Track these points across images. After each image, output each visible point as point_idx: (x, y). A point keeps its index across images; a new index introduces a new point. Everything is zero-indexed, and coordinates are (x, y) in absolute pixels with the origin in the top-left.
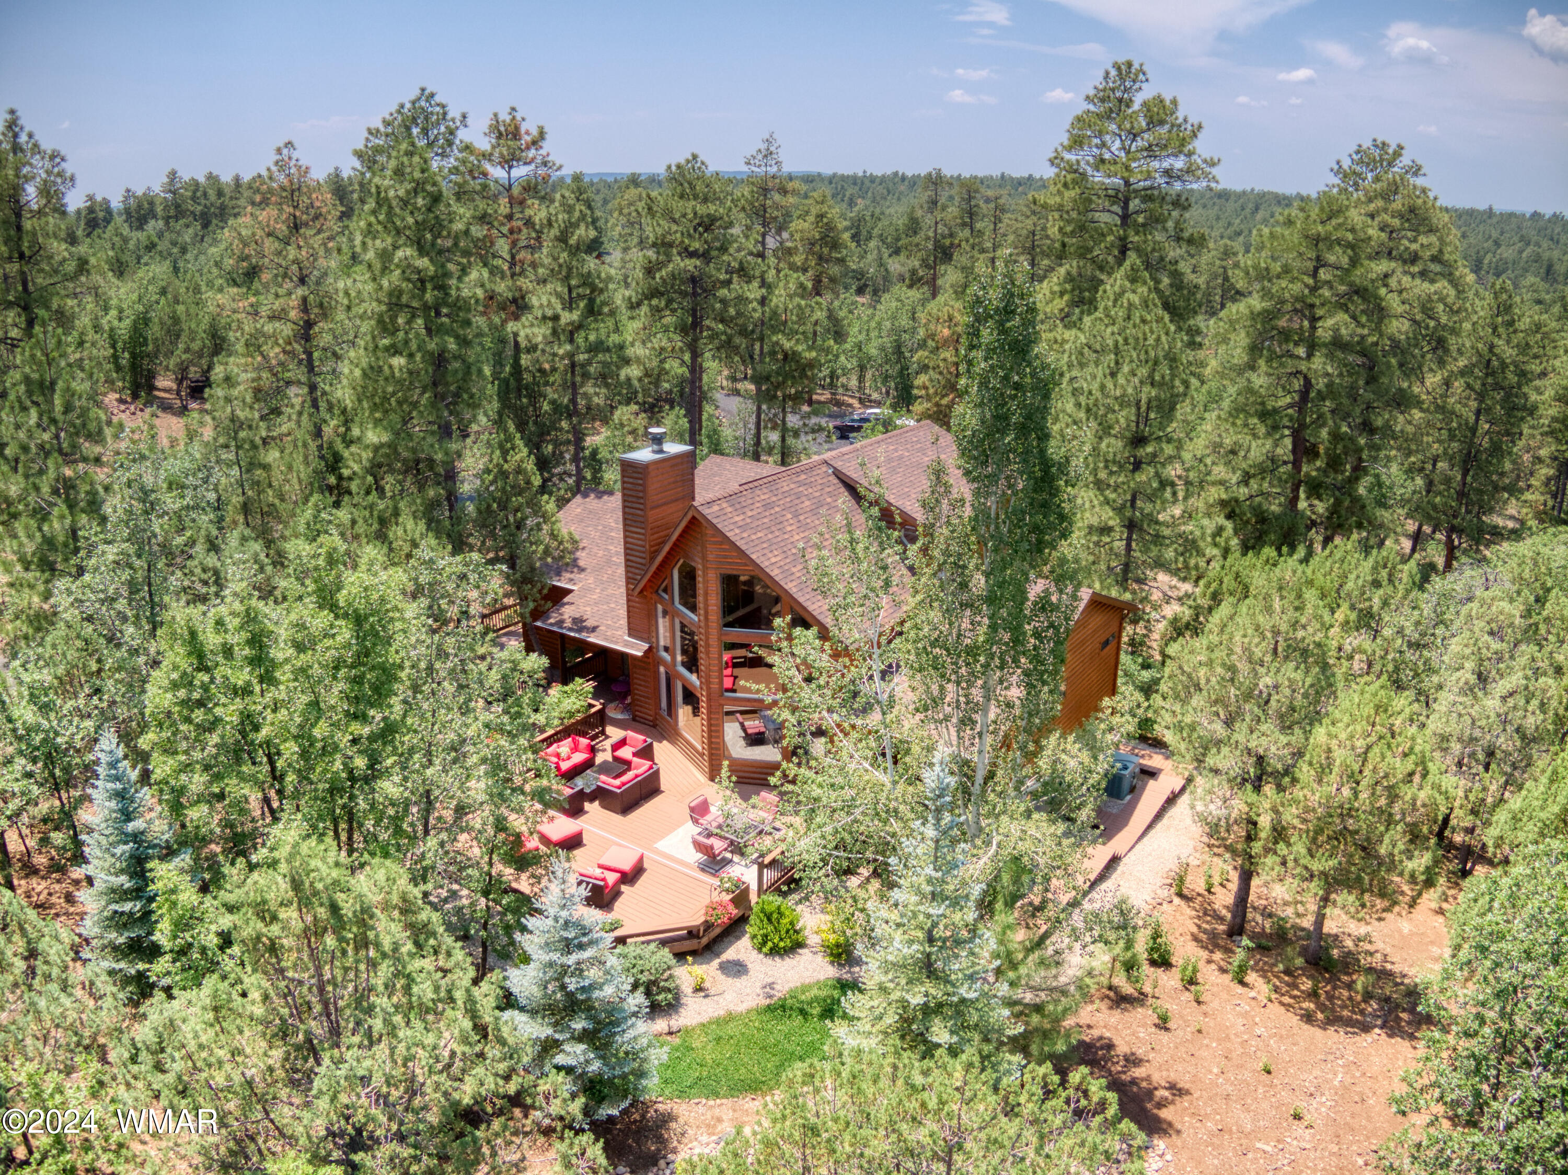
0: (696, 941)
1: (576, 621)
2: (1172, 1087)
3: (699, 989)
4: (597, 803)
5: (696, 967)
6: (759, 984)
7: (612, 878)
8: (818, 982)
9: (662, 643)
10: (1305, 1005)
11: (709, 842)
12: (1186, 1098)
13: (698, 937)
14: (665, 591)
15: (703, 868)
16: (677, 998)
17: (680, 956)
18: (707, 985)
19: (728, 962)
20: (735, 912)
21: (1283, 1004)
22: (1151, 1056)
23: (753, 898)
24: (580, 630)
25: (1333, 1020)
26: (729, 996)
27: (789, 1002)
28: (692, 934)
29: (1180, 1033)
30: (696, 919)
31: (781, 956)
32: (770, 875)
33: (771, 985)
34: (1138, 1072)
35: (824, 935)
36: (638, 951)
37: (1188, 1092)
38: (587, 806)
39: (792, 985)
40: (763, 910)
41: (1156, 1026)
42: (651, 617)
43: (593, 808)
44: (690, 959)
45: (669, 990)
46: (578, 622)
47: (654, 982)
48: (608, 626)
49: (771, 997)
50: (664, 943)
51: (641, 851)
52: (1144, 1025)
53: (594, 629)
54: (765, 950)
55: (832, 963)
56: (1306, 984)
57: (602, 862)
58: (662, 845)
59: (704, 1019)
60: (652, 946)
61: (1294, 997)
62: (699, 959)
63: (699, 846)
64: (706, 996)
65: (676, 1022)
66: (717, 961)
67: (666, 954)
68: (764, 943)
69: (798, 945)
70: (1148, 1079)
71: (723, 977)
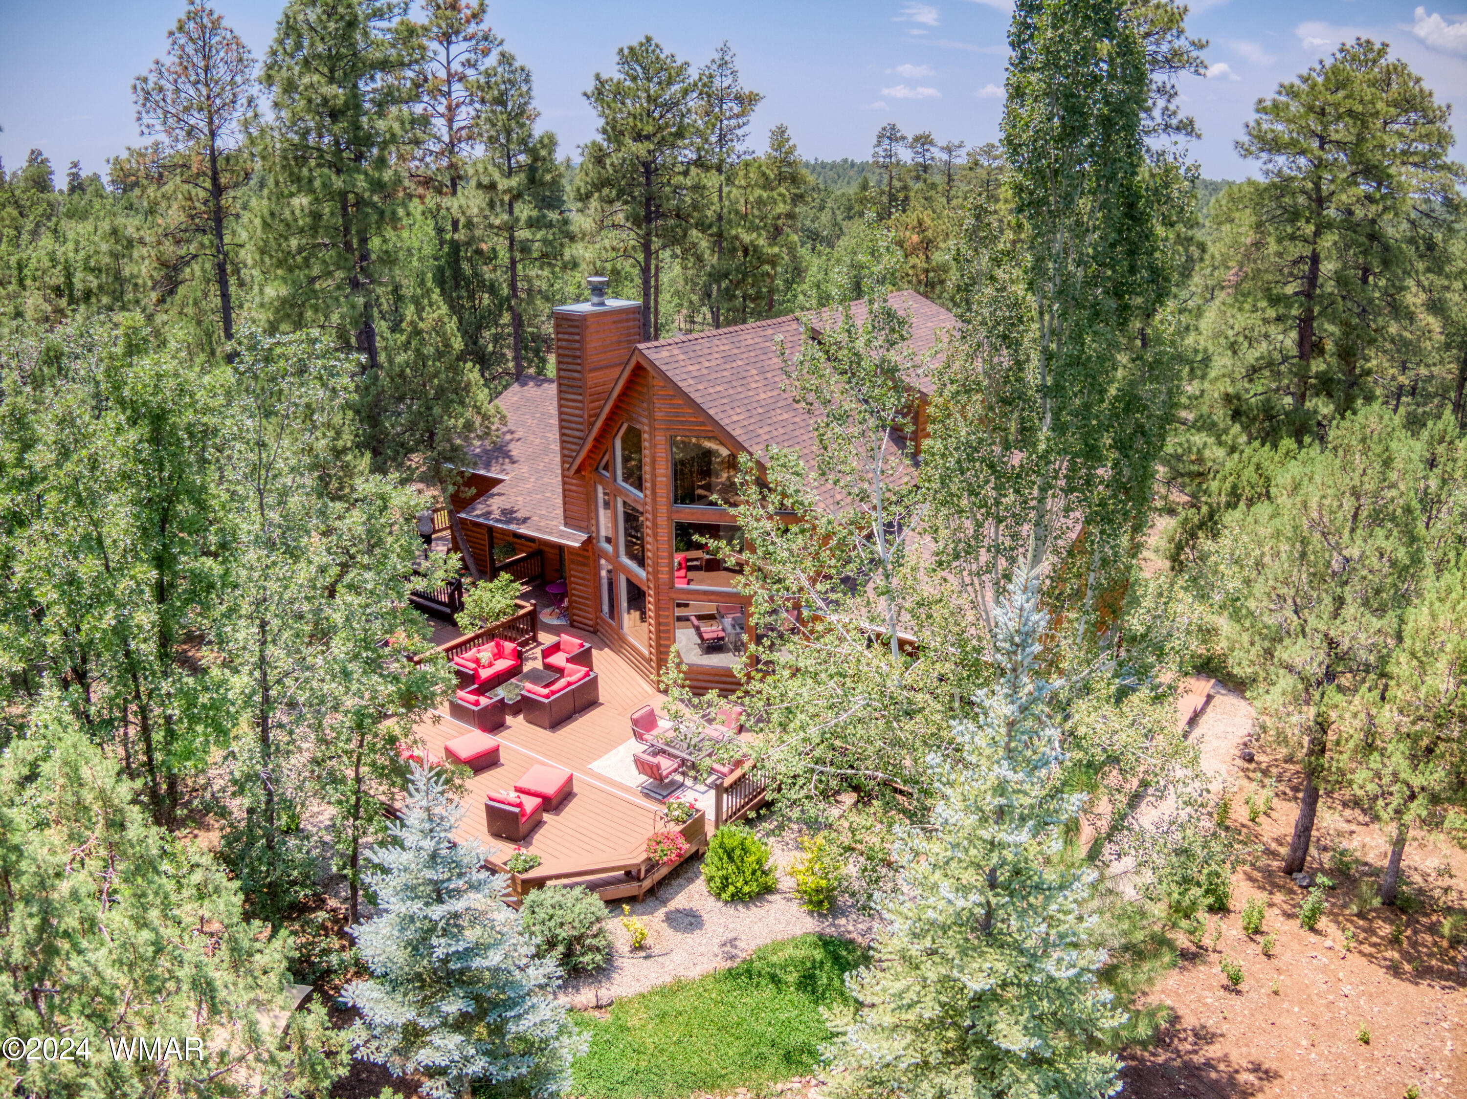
0: (635, 884)
1: (504, 512)
2: (1256, 1068)
3: (639, 947)
4: (521, 717)
5: (634, 919)
6: (717, 941)
7: (530, 803)
8: (794, 938)
9: (603, 533)
10: (1389, 954)
11: (655, 760)
12: (1275, 1082)
13: (639, 880)
14: (606, 468)
15: (648, 792)
16: (609, 958)
17: (614, 904)
18: (649, 942)
19: (678, 911)
20: (687, 848)
21: (1364, 955)
22: (1225, 1027)
23: (710, 829)
24: (509, 522)
25: (1423, 973)
26: (678, 957)
27: (757, 965)
28: (630, 875)
29: (1253, 995)
30: (636, 856)
31: (746, 904)
32: (729, 802)
33: (732, 942)
34: (1213, 1051)
35: (800, 877)
36: (558, 898)
37: (1277, 1075)
38: (509, 719)
39: (760, 942)
40: (722, 845)
41: (1225, 988)
42: (590, 500)
43: (516, 723)
44: (626, 908)
45: (598, 950)
46: (508, 514)
47: (579, 939)
48: (542, 517)
49: (732, 958)
50: (592, 887)
51: (568, 771)
52: (1210, 988)
53: (525, 520)
54: (724, 896)
55: (811, 913)
56: (1386, 930)
57: (520, 784)
58: (598, 766)
59: (644, 987)
60: (578, 891)
61: (1374, 945)
62: (639, 907)
63: (642, 765)
64: (648, 957)
65: (607, 992)
66: (661, 912)
67: (595, 902)
68: (724, 887)
69: (768, 890)
70: (1225, 1059)
71: (670, 931)
